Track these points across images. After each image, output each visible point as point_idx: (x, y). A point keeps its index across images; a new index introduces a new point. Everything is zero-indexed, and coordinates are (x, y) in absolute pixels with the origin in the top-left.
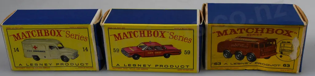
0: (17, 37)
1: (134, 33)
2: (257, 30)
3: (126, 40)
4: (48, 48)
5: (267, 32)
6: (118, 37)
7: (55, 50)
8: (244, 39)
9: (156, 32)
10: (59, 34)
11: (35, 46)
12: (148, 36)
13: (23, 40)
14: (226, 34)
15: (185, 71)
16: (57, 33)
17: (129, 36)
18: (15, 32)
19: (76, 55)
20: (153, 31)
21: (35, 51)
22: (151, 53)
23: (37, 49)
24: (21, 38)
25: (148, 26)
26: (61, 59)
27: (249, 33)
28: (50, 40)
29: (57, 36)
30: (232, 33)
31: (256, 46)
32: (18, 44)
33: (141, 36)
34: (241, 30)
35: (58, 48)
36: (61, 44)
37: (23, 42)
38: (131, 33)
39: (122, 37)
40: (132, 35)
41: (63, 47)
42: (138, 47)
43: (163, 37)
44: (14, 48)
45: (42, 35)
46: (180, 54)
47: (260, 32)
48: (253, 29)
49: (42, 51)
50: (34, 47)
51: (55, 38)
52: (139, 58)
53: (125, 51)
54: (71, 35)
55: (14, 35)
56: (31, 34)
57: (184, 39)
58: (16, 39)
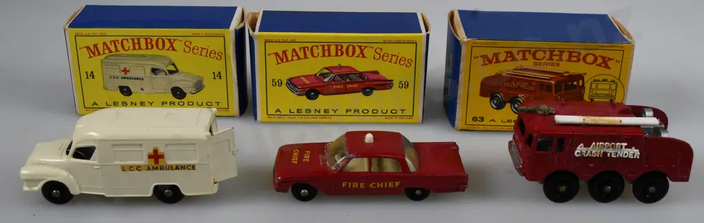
0: (93, 51)
1: (312, 48)
2: (552, 52)
3: (296, 63)
4: (148, 71)
5: (569, 60)
6: (282, 58)
7: (162, 75)
8: (528, 73)
9: (351, 48)
10: (172, 45)
11: (125, 68)
12: (337, 55)
13: (105, 56)
14: (498, 61)
15: (398, 120)
16: (167, 44)
17: (301, 54)
18: (90, 42)
19: (199, 87)
20: (345, 46)
21: (125, 78)
22: (339, 87)
23: (129, 75)
24: (101, 52)
25: (337, 37)
26: (171, 94)
27: (538, 59)
28: (153, 57)
29: (168, 49)
30: (508, 59)
31: (549, 87)
32: (94, 64)
33: (324, 55)
34: (524, 52)
35: (167, 72)
36: (174, 65)
37: (104, 61)
38: (306, 49)
39: (290, 58)
40: (309, 54)
41: (177, 71)
42: (318, 75)
43: (363, 56)
44: (86, 72)
45: (140, 48)
46: (391, 87)
47: (558, 58)
48: (545, 52)
49: (138, 79)
50: (123, 71)
51: (164, 53)
52: (317, 97)
53: (293, 84)
54: (193, 49)
55: (88, 48)
56: (120, 45)
57: (400, 61)
58: (92, 55)
